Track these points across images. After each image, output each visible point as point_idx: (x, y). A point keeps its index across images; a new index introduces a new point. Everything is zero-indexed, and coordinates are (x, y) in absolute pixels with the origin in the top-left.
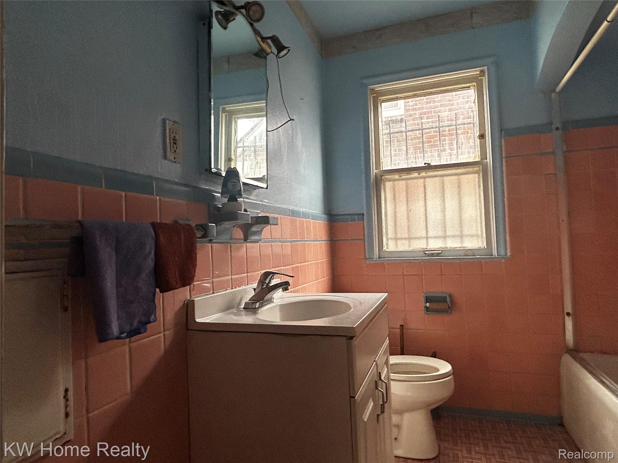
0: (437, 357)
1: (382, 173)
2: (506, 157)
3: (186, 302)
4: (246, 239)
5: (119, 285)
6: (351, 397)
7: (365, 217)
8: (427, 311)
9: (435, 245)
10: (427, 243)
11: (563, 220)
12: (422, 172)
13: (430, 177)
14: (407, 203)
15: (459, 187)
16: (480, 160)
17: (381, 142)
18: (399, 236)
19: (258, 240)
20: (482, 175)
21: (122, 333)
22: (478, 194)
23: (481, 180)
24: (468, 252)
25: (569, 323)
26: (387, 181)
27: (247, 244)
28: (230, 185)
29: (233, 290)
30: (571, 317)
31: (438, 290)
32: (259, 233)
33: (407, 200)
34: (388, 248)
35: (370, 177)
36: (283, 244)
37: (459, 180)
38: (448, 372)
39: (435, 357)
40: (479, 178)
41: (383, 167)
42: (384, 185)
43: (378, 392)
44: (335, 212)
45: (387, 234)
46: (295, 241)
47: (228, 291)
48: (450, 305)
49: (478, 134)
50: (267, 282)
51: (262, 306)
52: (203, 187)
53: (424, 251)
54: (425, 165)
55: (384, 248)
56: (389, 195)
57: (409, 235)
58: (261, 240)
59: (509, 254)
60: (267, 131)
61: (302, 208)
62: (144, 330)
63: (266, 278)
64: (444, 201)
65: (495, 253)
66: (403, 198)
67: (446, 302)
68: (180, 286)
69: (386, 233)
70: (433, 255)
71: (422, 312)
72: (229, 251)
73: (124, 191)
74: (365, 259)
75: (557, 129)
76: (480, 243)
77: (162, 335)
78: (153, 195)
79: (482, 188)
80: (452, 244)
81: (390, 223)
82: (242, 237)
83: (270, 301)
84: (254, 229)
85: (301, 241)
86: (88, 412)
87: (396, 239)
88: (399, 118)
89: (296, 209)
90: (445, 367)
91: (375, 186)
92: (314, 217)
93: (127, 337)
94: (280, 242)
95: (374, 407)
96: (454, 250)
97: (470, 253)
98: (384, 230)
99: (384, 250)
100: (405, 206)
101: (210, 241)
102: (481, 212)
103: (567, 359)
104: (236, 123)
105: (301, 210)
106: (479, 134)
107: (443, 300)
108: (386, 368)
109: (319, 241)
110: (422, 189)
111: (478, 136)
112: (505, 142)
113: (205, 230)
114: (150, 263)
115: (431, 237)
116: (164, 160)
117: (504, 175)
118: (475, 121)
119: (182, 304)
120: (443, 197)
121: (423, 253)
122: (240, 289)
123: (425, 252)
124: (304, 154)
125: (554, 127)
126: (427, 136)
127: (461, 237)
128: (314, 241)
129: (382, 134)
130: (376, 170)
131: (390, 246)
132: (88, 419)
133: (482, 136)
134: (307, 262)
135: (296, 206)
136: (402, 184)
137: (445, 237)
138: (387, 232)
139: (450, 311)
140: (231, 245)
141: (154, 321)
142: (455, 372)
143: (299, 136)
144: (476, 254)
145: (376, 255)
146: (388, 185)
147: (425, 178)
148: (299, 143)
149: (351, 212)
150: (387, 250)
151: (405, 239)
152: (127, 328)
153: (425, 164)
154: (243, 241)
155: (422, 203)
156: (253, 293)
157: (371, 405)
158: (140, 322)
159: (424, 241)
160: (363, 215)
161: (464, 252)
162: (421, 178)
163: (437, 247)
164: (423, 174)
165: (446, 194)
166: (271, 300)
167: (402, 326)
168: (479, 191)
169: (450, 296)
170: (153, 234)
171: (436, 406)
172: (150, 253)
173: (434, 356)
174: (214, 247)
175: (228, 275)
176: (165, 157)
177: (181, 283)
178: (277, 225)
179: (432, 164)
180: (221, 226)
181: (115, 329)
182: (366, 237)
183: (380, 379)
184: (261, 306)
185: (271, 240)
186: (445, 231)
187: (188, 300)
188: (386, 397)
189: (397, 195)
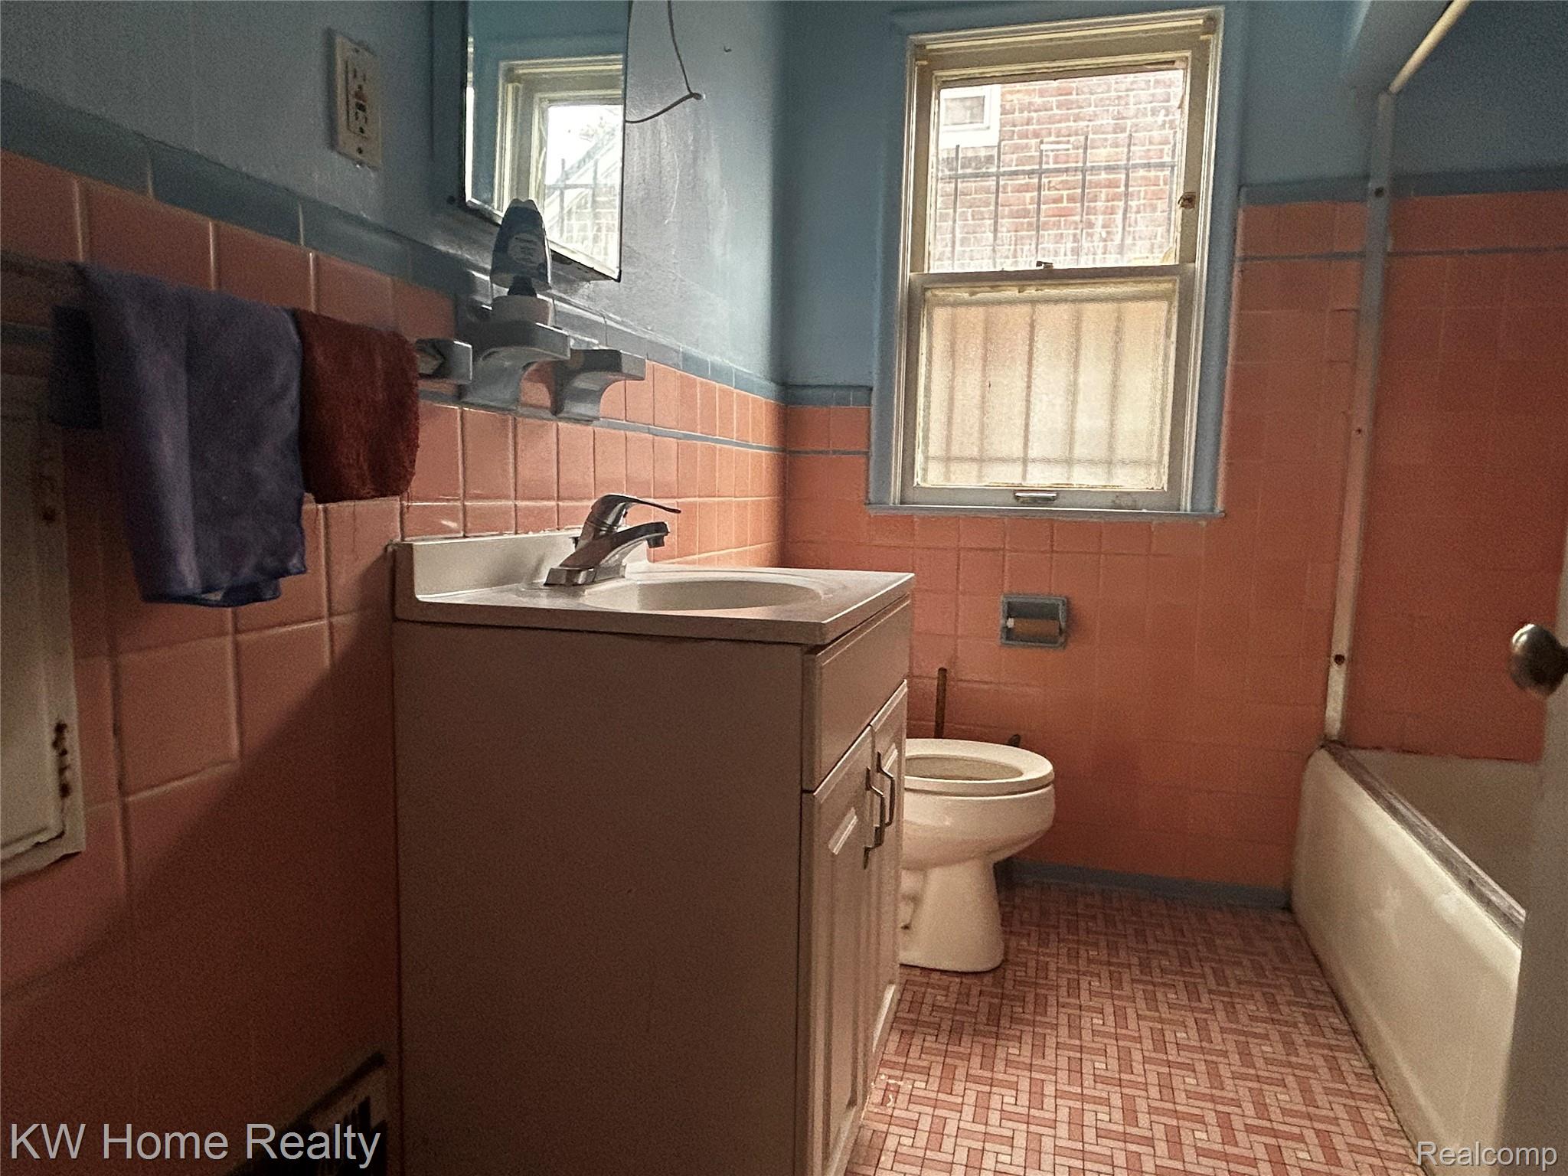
0: (1021, 744)
1: (924, 283)
2: (1245, 259)
3: (390, 549)
4: (557, 410)
5: (197, 457)
6: (803, 791)
7: (874, 394)
8: (1008, 638)
9: (1040, 478)
10: (1025, 472)
11: (1359, 431)
12: (1030, 285)
13: (1047, 301)
14: (984, 366)
15: (1118, 331)
16: (1177, 263)
17: (930, 199)
18: (955, 451)
19: (589, 417)
20: (1180, 302)
21: (209, 589)
22: (1162, 354)
23: (1175, 317)
24: (1120, 497)
25: (1338, 679)
26: (938, 305)
27: (560, 424)
28: (515, 249)
29: (517, 536)
30: (1344, 666)
31: (1039, 589)
32: (594, 396)
33: (985, 359)
34: (925, 480)
35: (895, 293)
36: (656, 438)
37: (1119, 311)
38: (1044, 777)
39: (1016, 745)
40: (1169, 311)
41: (931, 265)
42: (929, 314)
43: (872, 797)
44: (799, 380)
45: (926, 445)
46: (686, 437)
47: (506, 537)
48: (1063, 624)
49: (1181, 193)
50: (609, 521)
51: (593, 582)
52: (442, 248)
53: (1015, 493)
54: (1039, 268)
55: (916, 480)
56: (940, 343)
57: (981, 449)
58: (597, 419)
59: (1219, 507)
60: (625, 121)
61: (713, 354)
62: (271, 592)
63: (605, 513)
64: (1076, 366)
65: (1186, 504)
66: (975, 351)
67: (1055, 617)
68: (373, 493)
69: (923, 439)
70: (1035, 501)
71: (998, 640)
72: (511, 435)
73: (214, 218)
74: (865, 504)
75: (1379, 192)
76: (1153, 478)
77: (324, 622)
78: (296, 241)
79: (1174, 338)
80: (1084, 478)
81: (937, 415)
82: (548, 403)
83: (616, 572)
84: (582, 383)
85: (707, 440)
86: (123, 789)
87: (948, 460)
88: (983, 153)
89: (694, 352)
90: (1036, 767)
91: (905, 315)
92: (742, 383)
93: (226, 602)
94: (649, 433)
95: (858, 829)
96: (1087, 493)
97: (1124, 501)
98: (920, 433)
99: (915, 484)
100: (979, 374)
101: (460, 395)
102: (1164, 396)
103: (1322, 760)
104: (543, 113)
105: (709, 358)
106: (1181, 195)
107: (1046, 612)
108: (896, 751)
109: (751, 447)
110: (1024, 333)
111: (1179, 198)
112: (1247, 217)
113: (442, 355)
114: (285, 417)
115: (1033, 461)
116: (329, 152)
117: (1234, 304)
118: (1176, 159)
119: (379, 551)
120: (1076, 356)
121: (1012, 496)
122: (536, 535)
123: (1017, 494)
124: (725, 208)
125: (1372, 185)
126: (1049, 209)
127: (1109, 463)
128: (738, 445)
129: (934, 175)
130: (911, 271)
131: (930, 475)
132: (125, 808)
133: (1189, 201)
134: (719, 497)
135: (697, 346)
136: (976, 314)
137: (1069, 462)
138: (926, 437)
139: (1062, 639)
140: (518, 418)
141: (300, 572)
142: (1059, 779)
143: (714, 154)
144: (1140, 504)
145: (895, 493)
146: (941, 315)
147: (1033, 302)
148: (712, 175)
149: (840, 380)
150: (923, 484)
151: (973, 460)
152: (224, 579)
153: (1039, 264)
154: (550, 415)
155: (1021, 369)
156: (572, 549)
157: (851, 822)
158: (260, 568)
159: (1018, 469)
160: (871, 389)
161: (1111, 498)
162: (1024, 302)
163: (1048, 483)
164: (1031, 292)
165: (1083, 347)
166: (618, 573)
167: (943, 671)
168: (1166, 348)
169: (1067, 604)
170: (296, 338)
171: (1007, 854)
172: (285, 388)
173: (1015, 742)
174: (468, 417)
175: (507, 498)
176: (333, 144)
177: (373, 487)
178: (642, 379)
179: (1056, 266)
180: (491, 360)
181: (188, 570)
182: (873, 448)
183: (879, 769)
184: (591, 581)
185: (624, 422)
186: (1071, 449)
187: (397, 544)
188: (891, 809)
189: (960, 346)
